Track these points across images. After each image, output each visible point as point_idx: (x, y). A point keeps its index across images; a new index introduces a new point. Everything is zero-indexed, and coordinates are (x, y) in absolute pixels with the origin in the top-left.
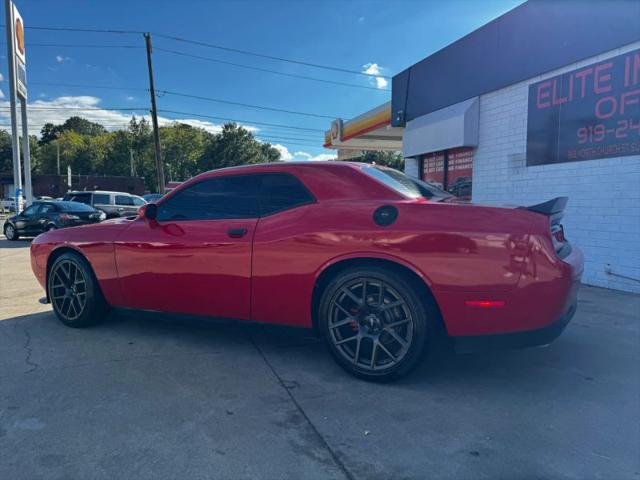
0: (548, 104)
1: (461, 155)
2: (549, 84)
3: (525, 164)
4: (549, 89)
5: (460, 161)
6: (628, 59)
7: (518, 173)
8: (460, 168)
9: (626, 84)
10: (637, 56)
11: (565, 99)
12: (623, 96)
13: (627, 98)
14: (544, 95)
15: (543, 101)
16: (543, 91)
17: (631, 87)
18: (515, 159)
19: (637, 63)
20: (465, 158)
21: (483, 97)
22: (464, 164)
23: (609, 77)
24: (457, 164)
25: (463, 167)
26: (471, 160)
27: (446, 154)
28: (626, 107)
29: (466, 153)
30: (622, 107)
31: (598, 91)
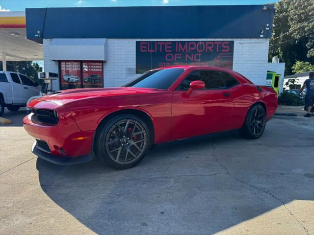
0: (146, 51)
1: (92, 64)
2: (146, 43)
3: (135, 72)
4: (147, 45)
5: (93, 67)
6: (177, 43)
7: (131, 76)
8: (92, 70)
9: (177, 51)
10: (180, 43)
11: (153, 51)
12: (176, 55)
13: (177, 56)
14: (143, 47)
15: (143, 49)
16: (143, 45)
17: (178, 53)
18: (129, 70)
19: (180, 45)
20: (96, 65)
21: (109, 40)
22: (96, 68)
23: (170, 47)
24: (90, 68)
25: (95, 70)
26: (101, 67)
27: (81, 62)
28: (177, 59)
29: (97, 64)
30: (175, 58)
31: (167, 51)
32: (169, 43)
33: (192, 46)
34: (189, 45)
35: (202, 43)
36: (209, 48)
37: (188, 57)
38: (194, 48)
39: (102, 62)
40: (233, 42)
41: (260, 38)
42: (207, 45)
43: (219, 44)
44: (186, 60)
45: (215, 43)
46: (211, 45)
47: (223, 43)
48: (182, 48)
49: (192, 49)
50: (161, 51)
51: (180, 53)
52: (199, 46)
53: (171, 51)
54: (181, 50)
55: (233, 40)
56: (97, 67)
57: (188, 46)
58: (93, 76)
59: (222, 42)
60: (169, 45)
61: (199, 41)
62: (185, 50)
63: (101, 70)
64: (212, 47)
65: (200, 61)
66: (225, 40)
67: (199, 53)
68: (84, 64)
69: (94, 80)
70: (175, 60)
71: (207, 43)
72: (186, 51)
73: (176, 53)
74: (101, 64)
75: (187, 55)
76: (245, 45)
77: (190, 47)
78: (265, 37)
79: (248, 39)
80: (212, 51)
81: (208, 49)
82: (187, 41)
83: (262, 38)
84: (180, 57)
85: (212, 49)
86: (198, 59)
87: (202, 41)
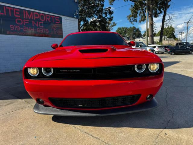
6: (24, 11)
10: (26, 12)
11: (3, 14)
28: (25, 23)
30: (24, 23)
31: (16, 16)
32: (17, 10)
35: (43, 15)
37: (34, 23)
38: (38, 17)
40: (61, 18)
41: (74, 18)
42: (46, 17)
43: (54, 18)
44: (33, 25)
45: (51, 16)
46: (49, 17)
49: (36, 17)
50: (10, 15)
51: (26, 19)
52: (41, 16)
53: (19, 17)
55: (61, 16)
57: (33, 14)
59: (56, 16)
60: (18, 12)
61: (41, 13)
65: (44, 28)
66: (57, 15)
67: (41, 21)
70: (24, 24)
71: (46, 15)
72: (32, 19)
73: (24, 19)
75: (33, 21)
76: (67, 20)
77: (35, 16)
78: (77, 18)
79: (68, 17)
81: (47, 20)
82: (33, 11)
83: (75, 18)
84: (28, 23)
85: (50, 20)
86: (42, 26)
87: (43, 13)
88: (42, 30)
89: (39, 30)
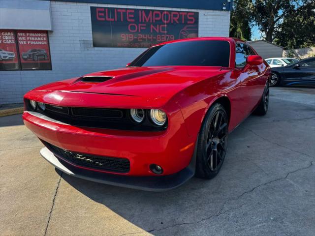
0: (104, 19)
1: (33, 35)
2: (103, 10)
3: (92, 45)
4: (104, 12)
5: (33, 39)
6: (140, 11)
7: (88, 50)
8: (34, 43)
9: (140, 21)
10: (143, 12)
11: (113, 20)
12: (140, 25)
14: (101, 14)
15: (99, 17)
16: (99, 12)
17: (142, 22)
18: (85, 43)
19: (144, 14)
20: (37, 37)
21: (53, 3)
22: (38, 41)
23: (132, 16)
24: (29, 40)
25: (36, 43)
26: (45, 39)
27: (16, 32)
28: (141, 29)
29: (39, 35)
30: (139, 29)
31: (129, 20)
32: (131, 11)
33: (157, 15)
34: (154, 15)
35: (168, 12)
36: (174, 18)
37: (153, 28)
38: (159, 18)
39: (46, 32)
40: (198, 13)
41: (222, 10)
42: (172, 16)
43: (185, 15)
44: (152, 32)
45: (180, 13)
46: (176, 16)
47: (189, 14)
48: (146, 18)
49: (156, 19)
50: (122, 20)
51: (144, 23)
52: (164, 14)
53: (133, 20)
54: (145, 20)
55: (198, 11)
56: (39, 39)
57: (152, 14)
58: (35, 51)
59: (188, 12)
60: (131, 13)
61: (164, 11)
62: (149, 20)
63: (45, 43)
64: (177, 18)
65: (167, 34)
66: (190, 10)
67: (164, 24)
68: (19, 34)
69: (38, 56)
71: (172, 13)
72: (151, 21)
73: (140, 23)
74: (44, 35)
75: (152, 25)
76: (209, 17)
77: (155, 17)
78: (227, 10)
79: (211, 11)
80: (177, 22)
81: (173, 20)
82: (151, 10)
83: (224, 10)
84: (144, 28)
85: (178, 20)
86: (165, 30)
87: (167, 11)
88: (163, 37)
89: (160, 38)
